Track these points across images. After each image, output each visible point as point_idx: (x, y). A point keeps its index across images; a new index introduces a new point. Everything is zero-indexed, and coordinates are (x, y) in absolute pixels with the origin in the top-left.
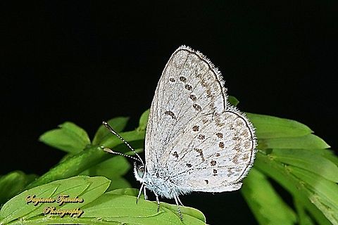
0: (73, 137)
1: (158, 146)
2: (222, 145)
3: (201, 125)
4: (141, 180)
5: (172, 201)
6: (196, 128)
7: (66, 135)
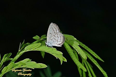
0: (37, 38)
1: (49, 38)
2: (58, 38)
3: (55, 35)
4: (46, 44)
5: (51, 47)
6: (54, 35)
7: (36, 37)
